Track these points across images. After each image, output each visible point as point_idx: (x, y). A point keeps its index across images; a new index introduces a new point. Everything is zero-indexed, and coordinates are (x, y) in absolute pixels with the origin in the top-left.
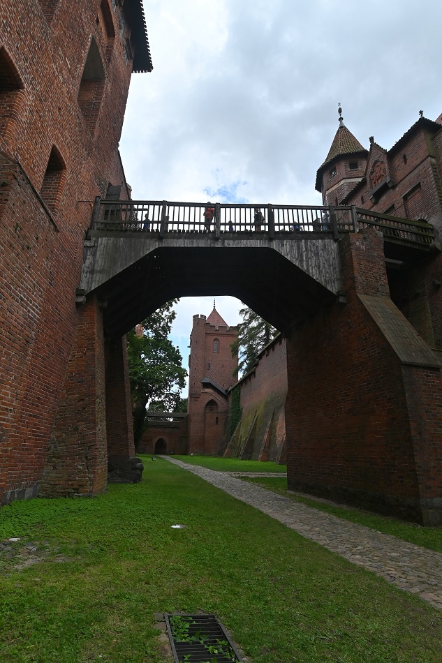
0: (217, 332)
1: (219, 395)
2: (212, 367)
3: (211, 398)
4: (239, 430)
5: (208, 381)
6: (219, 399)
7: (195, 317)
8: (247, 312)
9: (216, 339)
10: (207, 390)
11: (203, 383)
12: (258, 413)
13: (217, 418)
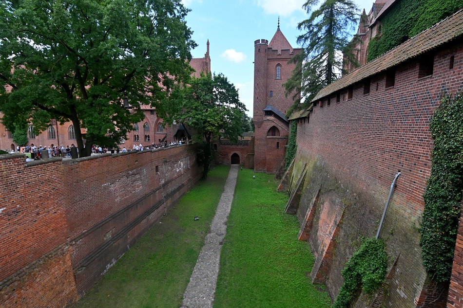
0: (279, 57)
1: (280, 122)
2: (274, 95)
3: (273, 124)
4: (292, 168)
5: (270, 109)
6: (280, 125)
7: (257, 42)
8: (306, 38)
9: (279, 65)
10: (269, 118)
11: (266, 111)
12: (307, 167)
13: (278, 143)
